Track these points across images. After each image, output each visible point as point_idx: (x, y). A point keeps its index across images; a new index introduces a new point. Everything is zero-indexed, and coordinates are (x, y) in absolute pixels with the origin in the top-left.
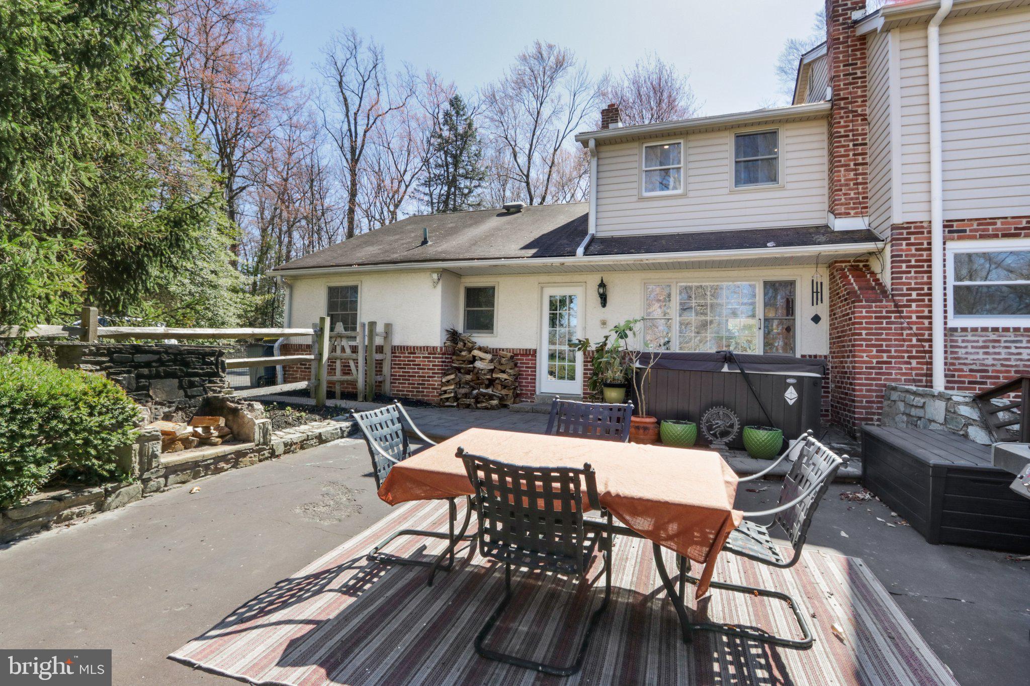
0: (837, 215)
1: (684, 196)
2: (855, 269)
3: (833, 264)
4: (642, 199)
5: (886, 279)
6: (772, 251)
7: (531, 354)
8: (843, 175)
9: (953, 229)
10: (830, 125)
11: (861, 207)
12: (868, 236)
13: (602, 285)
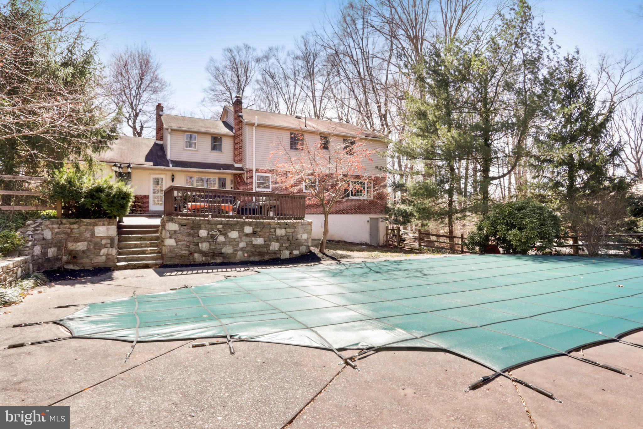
0: (236, 163)
1: (197, 151)
2: (239, 176)
3: (234, 175)
4: (185, 150)
5: (245, 180)
6: (222, 171)
7: (147, 197)
8: (237, 153)
9: (257, 171)
10: (234, 140)
11: (240, 161)
12: (241, 169)
13: (173, 175)
